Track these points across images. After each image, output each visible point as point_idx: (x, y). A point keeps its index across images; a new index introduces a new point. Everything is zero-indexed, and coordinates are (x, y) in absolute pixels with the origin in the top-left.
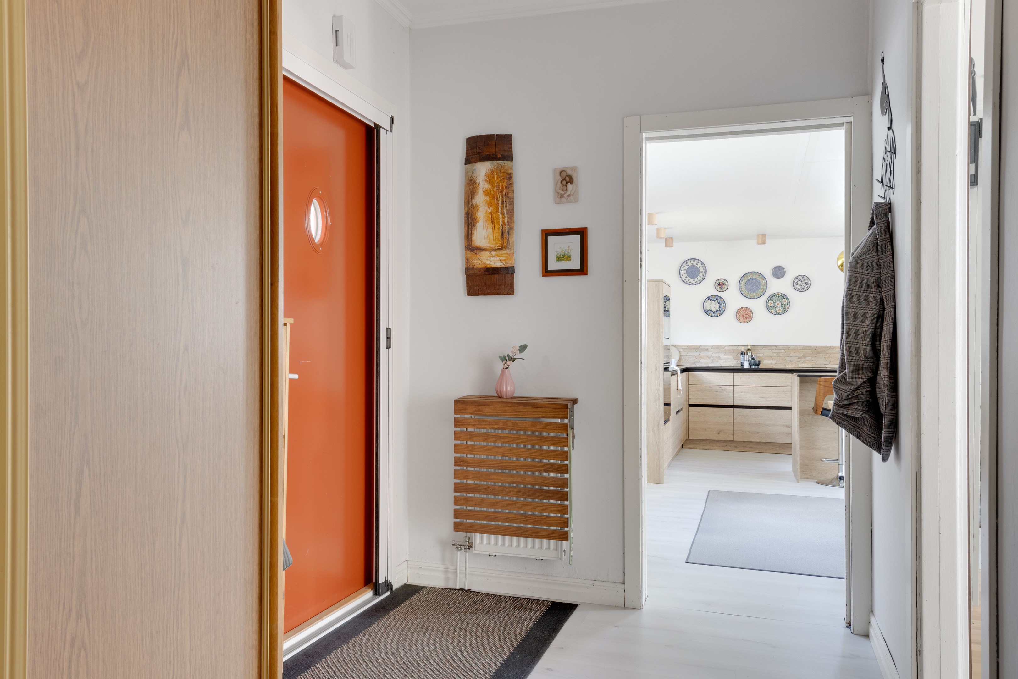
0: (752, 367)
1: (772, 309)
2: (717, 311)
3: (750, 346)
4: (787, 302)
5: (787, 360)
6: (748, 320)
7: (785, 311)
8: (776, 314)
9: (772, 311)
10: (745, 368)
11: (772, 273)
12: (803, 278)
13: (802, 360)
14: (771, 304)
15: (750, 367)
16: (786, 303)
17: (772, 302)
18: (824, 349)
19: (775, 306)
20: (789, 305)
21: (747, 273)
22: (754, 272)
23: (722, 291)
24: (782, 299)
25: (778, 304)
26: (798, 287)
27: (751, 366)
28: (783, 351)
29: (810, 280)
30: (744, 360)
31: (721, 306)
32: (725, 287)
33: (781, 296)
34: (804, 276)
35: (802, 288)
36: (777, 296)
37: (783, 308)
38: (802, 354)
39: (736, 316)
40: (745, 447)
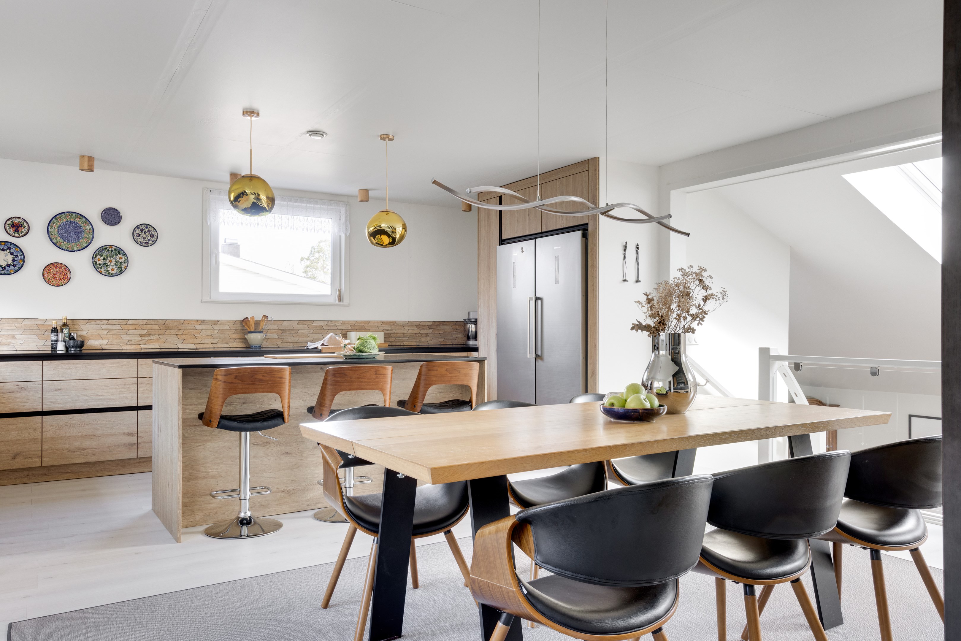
0: (70, 351)
1: (101, 268)
2: (9, 267)
3: (66, 319)
4: (124, 259)
5: (124, 339)
6: (63, 282)
7: (121, 272)
8: (107, 275)
9: (102, 270)
10: (58, 352)
11: (101, 215)
12: (147, 228)
13: (146, 338)
14: (100, 260)
15: (67, 350)
16: (123, 260)
17: (102, 258)
18: (176, 323)
19: (105, 264)
20: (126, 264)
21: (62, 213)
22: (73, 212)
23: (18, 235)
24: (117, 255)
25: (111, 261)
26: (140, 240)
27: (69, 349)
28: (118, 327)
29: (156, 232)
30: (57, 340)
31: (16, 259)
32: (23, 230)
33: (115, 250)
34: (148, 226)
35: (145, 242)
36: (108, 250)
37: (118, 267)
38: (146, 331)
39: (43, 275)
40: (62, 473)
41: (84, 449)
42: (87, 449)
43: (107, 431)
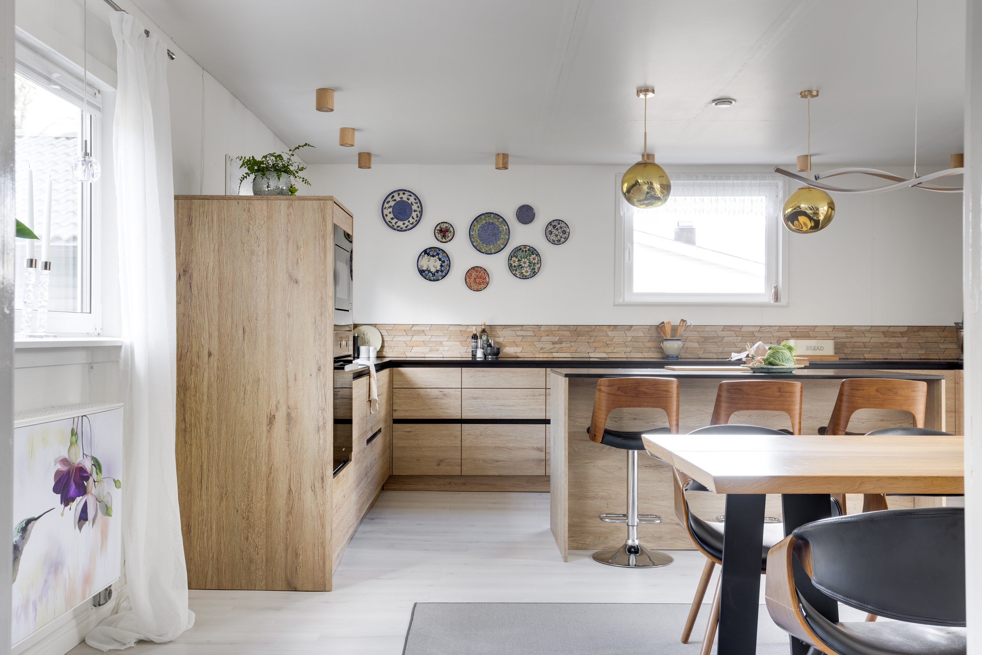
0: (488, 358)
1: (516, 270)
2: (438, 273)
3: (485, 325)
4: (537, 259)
5: (538, 346)
6: (483, 286)
7: (534, 274)
8: (521, 277)
9: (517, 272)
10: (478, 359)
11: (517, 213)
12: (559, 224)
13: (558, 346)
14: (515, 262)
15: (485, 358)
16: (536, 261)
17: (517, 260)
18: (587, 330)
19: (520, 265)
20: (539, 265)
21: (481, 215)
22: (492, 213)
23: (445, 241)
24: (530, 256)
25: (525, 263)
26: (552, 238)
27: (487, 356)
28: (531, 333)
29: (568, 227)
30: (477, 347)
31: (443, 264)
32: (449, 235)
33: (529, 250)
34: (561, 222)
35: (557, 239)
36: (523, 251)
37: (531, 268)
38: (558, 338)
39: (466, 279)
40: (478, 484)
41: (497, 461)
42: (500, 461)
43: (518, 444)
